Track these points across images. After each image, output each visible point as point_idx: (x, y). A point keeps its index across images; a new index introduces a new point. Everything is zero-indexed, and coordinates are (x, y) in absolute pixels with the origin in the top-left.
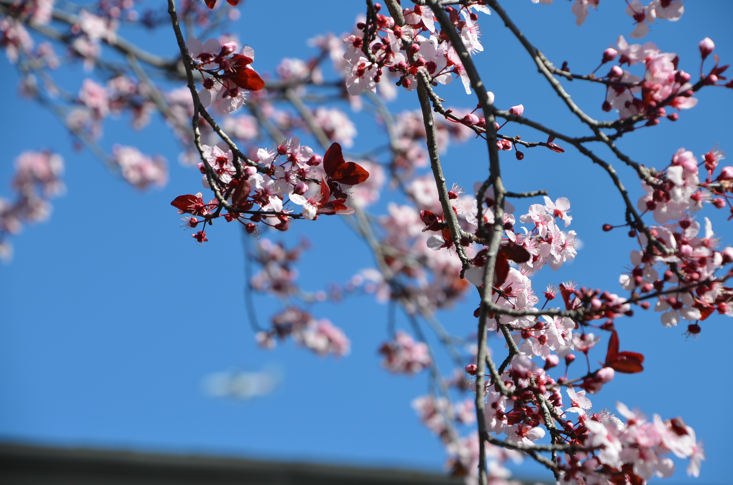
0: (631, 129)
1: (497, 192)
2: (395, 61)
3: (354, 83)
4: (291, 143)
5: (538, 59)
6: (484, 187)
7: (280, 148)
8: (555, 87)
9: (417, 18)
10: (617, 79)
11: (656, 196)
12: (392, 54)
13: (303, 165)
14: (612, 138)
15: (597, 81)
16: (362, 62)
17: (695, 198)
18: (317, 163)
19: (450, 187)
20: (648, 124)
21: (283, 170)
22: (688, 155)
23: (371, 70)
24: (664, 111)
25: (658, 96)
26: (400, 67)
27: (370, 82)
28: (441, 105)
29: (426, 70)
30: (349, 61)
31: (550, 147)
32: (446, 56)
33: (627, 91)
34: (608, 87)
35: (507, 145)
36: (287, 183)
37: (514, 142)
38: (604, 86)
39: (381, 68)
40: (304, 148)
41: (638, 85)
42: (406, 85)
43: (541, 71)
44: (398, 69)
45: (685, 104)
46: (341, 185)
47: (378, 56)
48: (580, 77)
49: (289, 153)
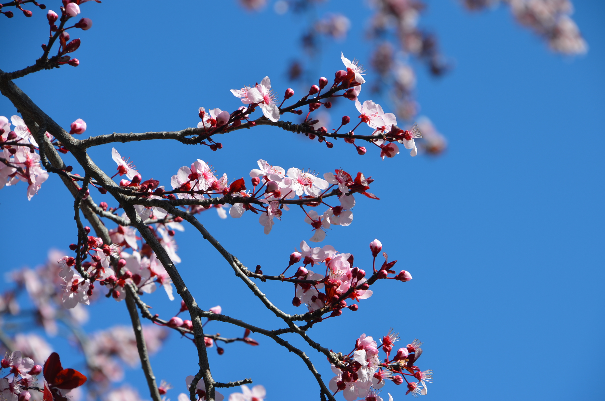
0: (320, 320)
1: (207, 383)
2: (105, 276)
3: (69, 298)
4: (13, 356)
5: (234, 264)
6: (196, 380)
7: (3, 361)
8: (252, 287)
9: (121, 237)
10: (303, 277)
11: (345, 377)
12: (102, 270)
13: (25, 375)
14: (304, 328)
15: (286, 280)
16: (75, 279)
17: (378, 376)
18: (38, 373)
19: (159, 384)
20: (333, 315)
21: (7, 382)
22: (369, 339)
23: (84, 285)
24: (346, 302)
25: (339, 290)
26: (110, 280)
27: (83, 295)
28: (148, 312)
29: (132, 281)
30: (64, 279)
31: (246, 342)
32: (149, 268)
33: (313, 287)
34: (296, 285)
35: (209, 342)
36: (11, 393)
37: (215, 339)
38: (293, 284)
39: (93, 283)
40: (26, 360)
41: (321, 282)
42: (116, 296)
43: (238, 275)
44: (108, 283)
45: (363, 295)
46: (60, 390)
47: (90, 273)
48: (272, 278)
49: (11, 366)
